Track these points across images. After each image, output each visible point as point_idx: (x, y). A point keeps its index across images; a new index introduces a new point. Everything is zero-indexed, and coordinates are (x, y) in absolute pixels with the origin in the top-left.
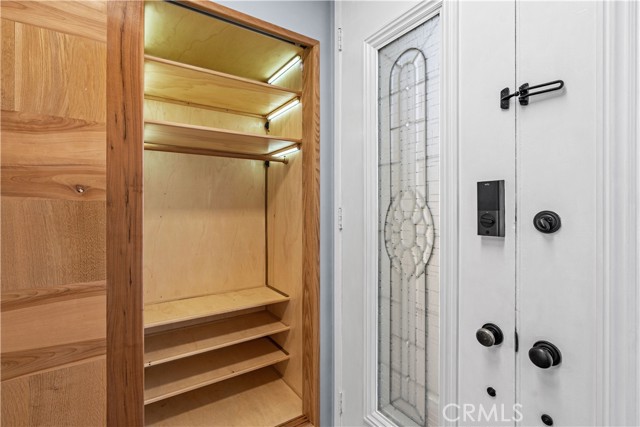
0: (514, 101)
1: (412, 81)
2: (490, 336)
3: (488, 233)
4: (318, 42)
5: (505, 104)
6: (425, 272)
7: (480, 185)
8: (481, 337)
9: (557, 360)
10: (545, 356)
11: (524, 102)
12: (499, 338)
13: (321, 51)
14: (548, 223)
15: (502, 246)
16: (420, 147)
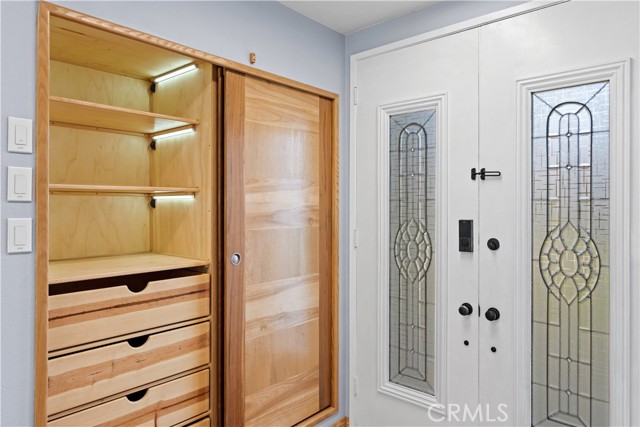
0: (478, 177)
1: (416, 146)
2: (466, 310)
3: (465, 250)
4: (337, 95)
5: (473, 177)
6: (425, 275)
7: (461, 222)
8: (462, 311)
9: (498, 317)
10: (493, 315)
11: (483, 178)
12: (470, 310)
13: (339, 103)
14: (494, 245)
15: (472, 257)
16: (422, 192)
